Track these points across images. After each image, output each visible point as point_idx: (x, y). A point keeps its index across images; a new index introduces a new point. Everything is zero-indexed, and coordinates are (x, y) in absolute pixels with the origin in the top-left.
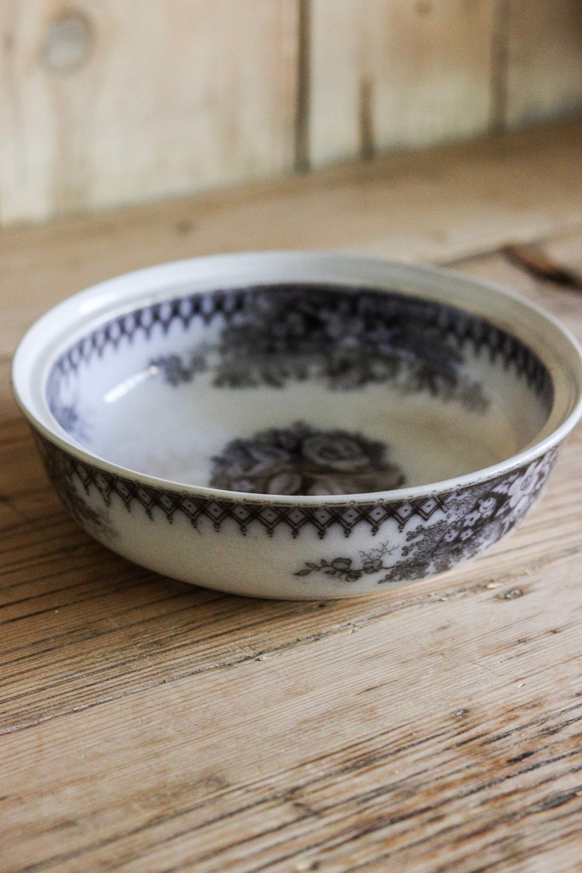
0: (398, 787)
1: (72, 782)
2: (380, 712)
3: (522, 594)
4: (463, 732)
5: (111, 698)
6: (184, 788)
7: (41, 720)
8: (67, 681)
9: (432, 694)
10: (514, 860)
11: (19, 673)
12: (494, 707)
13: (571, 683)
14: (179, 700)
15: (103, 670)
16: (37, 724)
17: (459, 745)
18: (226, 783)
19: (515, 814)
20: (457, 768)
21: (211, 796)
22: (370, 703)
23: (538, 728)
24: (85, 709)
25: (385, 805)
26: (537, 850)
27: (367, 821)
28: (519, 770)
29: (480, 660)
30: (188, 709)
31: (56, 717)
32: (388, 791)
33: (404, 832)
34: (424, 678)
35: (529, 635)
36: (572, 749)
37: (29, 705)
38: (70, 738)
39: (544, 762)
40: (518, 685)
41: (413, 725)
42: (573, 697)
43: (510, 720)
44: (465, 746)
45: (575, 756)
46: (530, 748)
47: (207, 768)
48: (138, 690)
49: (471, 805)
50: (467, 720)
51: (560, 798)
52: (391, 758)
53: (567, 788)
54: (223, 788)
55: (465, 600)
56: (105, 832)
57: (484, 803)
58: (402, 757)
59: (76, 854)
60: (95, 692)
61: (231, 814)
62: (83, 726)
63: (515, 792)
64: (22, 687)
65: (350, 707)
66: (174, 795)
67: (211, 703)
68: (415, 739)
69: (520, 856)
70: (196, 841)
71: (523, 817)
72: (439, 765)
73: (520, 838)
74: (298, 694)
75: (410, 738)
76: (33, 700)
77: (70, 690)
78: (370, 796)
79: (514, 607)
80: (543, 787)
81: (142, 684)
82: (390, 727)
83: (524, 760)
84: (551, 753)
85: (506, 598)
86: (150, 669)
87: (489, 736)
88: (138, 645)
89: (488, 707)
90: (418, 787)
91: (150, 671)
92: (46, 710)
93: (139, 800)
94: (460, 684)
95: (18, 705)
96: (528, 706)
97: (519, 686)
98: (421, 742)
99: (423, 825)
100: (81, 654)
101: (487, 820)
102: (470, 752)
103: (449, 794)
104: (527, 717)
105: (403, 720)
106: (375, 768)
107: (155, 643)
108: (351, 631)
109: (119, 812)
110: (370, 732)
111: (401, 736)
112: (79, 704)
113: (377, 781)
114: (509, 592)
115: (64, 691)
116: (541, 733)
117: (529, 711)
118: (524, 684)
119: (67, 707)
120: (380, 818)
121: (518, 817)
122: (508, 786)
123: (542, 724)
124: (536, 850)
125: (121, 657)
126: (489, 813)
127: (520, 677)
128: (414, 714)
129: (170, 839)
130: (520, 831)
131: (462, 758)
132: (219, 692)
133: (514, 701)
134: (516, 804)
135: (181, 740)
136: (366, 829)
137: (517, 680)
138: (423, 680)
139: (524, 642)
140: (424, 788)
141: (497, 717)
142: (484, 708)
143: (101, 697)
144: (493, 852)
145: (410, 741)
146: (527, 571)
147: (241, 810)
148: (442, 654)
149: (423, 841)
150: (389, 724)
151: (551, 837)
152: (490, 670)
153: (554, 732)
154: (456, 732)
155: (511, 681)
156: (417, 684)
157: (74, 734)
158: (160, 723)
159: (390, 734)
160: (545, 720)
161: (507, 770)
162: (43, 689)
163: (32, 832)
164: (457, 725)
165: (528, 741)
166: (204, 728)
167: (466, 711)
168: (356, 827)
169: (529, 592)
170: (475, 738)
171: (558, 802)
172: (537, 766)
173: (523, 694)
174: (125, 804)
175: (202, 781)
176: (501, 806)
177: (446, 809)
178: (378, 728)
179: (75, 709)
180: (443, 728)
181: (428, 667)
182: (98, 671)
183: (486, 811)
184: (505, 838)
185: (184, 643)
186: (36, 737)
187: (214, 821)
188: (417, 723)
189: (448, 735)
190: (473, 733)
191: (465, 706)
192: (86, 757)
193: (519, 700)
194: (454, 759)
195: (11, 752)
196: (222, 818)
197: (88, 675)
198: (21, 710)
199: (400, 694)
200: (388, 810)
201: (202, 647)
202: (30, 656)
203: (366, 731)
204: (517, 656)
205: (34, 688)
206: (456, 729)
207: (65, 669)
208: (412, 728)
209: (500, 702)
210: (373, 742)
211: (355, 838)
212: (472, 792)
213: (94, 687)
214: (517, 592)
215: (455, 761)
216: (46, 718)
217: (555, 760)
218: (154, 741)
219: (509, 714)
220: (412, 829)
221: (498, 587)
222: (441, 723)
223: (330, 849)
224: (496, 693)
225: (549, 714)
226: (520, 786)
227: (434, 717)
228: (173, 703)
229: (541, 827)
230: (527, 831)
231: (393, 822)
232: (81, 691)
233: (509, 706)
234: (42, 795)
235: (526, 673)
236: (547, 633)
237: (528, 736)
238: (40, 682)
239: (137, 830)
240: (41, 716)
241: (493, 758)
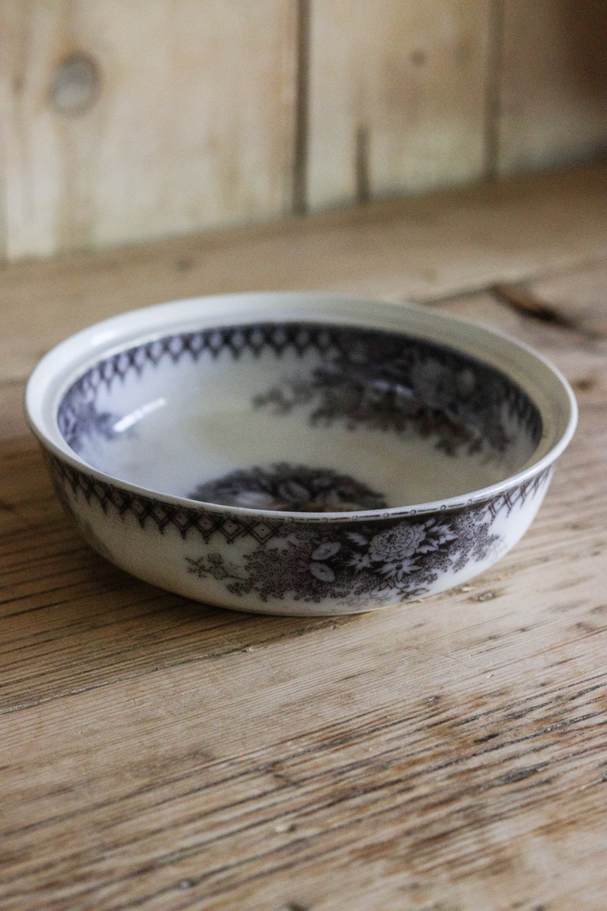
0: (373, 763)
1: (69, 754)
2: (358, 697)
3: (494, 596)
4: (434, 716)
5: (106, 683)
6: (174, 760)
7: (41, 701)
8: (66, 668)
9: (407, 682)
10: (477, 825)
11: (22, 660)
12: (464, 695)
13: (536, 675)
14: (170, 685)
15: (99, 659)
16: (37, 705)
17: (430, 726)
18: (212, 757)
19: (479, 786)
20: (427, 746)
21: (197, 768)
22: (348, 690)
23: (504, 713)
24: (83, 692)
25: (359, 777)
26: (499, 817)
27: (342, 791)
28: (485, 749)
29: (453, 653)
30: (178, 693)
31: (55, 699)
32: (362, 766)
33: (375, 801)
34: (399, 668)
35: (499, 633)
36: (535, 731)
37: (30, 688)
38: (67, 717)
39: (508, 743)
40: (488, 675)
41: (388, 709)
42: (537, 686)
43: (478, 706)
44: (435, 727)
45: (537, 737)
46: (496, 730)
47: (194, 744)
48: (131, 676)
49: (439, 778)
50: (439, 705)
51: (521, 773)
52: (365, 737)
53: (528, 765)
54: (209, 761)
55: (441, 602)
56: (98, 798)
57: (450, 777)
58: (376, 736)
59: (72, 815)
60: (92, 678)
61: (216, 784)
62: (81, 707)
63: (480, 768)
64: (23, 673)
65: (330, 693)
66: (164, 766)
67: (200, 688)
68: (389, 721)
69: (484, 823)
70: (183, 806)
71: (486, 790)
72: (410, 744)
73: (483, 807)
74: (281, 681)
75: (384, 720)
76: (34, 684)
77: (68, 675)
78: (345, 769)
79: (485, 609)
80: (506, 764)
81: (136, 671)
82: (366, 710)
83: (489, 741)
84: (515, 735)
85: (479, 600)
86: (143, 658)
87: (458, 720)
88: (133, 637)
89: (458, 694)
90: (390, 762)
91: (143, 660)
92: (45, 693)
93: (130, 771)
94: (433, 675)
95: (20, 688)
96: (495, 694)
97: (488, 677)
98: (394, 724)
99: (393, 795)
100: (79, 645)
101: (453, 791)
102: (439, 733)
103: (419, 768)
104: (493, 704)
105: (379, 705)
106: (351, 745)
107: (148, 635)
108: (332, 627)
109: (112, 780)
110: (347, 714)
111: (376, 718)
112: (76, 688)
113: (353, 757)
114: (482, 595)
115: (63, 676)
116: (506, 718)
117: (496, 699)
118: (493, 675)
119: (65, 691)
120: (354, 789)
121: (482, 789)
122: (474, 763)
123: (508, 710)
124: (496, 818)
125: (117, 647)
126: (455, 786)
127: (489, 669)
128: (389, 700)
129: (158, 804)
130: (484, 801)
131: (432, 738)
132: (208, 679)
133: (482, 690)
134: (481, 778)
135: (170, 720)
136: (339, 798)
137: (486, 672)
138: (399, 670)
139: (494, 638)
140: (395, 763)
141: (466, 703)
142: (454, 696)
143: (96, 682)
144: (457, 819)
145: (384, 723)
146: (500, 576)
147: (225, 780)
148: (417, 648)
149: (392, 809)
150: (366, 708)
151: (511, 806)
152: (461, 662)
153: (519, 717)
154: (427, 715)
155: (481, 672)
156: (393, 674)
157: (71, 713)
158: (151, 705)
159: (365, 717)
160: (511, 706)
161: (473, 749)
162: (43, 674)
163: (32, 796)
164: (427, 710)
165: (494, 724)
166: (193, 710)
167: (437, 698)
168: (331, 796)
169: (501, 595)
170: (445, 721)
171: (519, 777)
172: (502, 746)
173: (491, 684)
174: (118, 774)
175: (189, 755)
176: (467, 780)
177: (414, 782)
178: (355, 711)
179: (72, 692)
180: (415, 712)
181: (403, 659)
182: (94, 660)
183: (453, 784)
184: (470, 807)
185: (175, 636)
186: (36, 715)
187: (199, 790)
188: (392, 708)
189: (420, 718)
190: (443, 716)
191: (436, 693)
192: (82, 733)
193: (488, 688)
194: (424, 739)
195: (13, 728)
196: (207, 787)
197: (86, 662)
198: (23, 692)
199: (377, 682)
200: (362, 781)
201: (192, 640)
202: (31, 646)
203: (343, 714)
204: (487, 651)
205: (35, 674)
206: (427, 713)
207: (64, 657)
208: (387, 712)
209: (470, 690)
210: (350, 723)
211: (330, 805)
212: (440, 767)
213: (91, 673)
214: (490, 595)
215: (426, 741)
216: (46, 699)
217: (519, 741)
218: (144, 721)
219: (477, 701)
220: (384, 798)
221: (472, 591)
222: (414, 708)
223: (307, 814)
224: (466, 682)
225: (515, 701)
226: (485, 763)
227: (407, 702)
228: (164, 687)
229: (502, 798)
230: (490, 801)
231: (366, 792)
232: (78, 676)
233: (477, 694)
234: (41, 765)
235: (495, 665)
236: (516, 631)
237: (494, 720)
238: (41, 668)
239: (128, 797)
240: (41, 697)
241: (460, 738)
